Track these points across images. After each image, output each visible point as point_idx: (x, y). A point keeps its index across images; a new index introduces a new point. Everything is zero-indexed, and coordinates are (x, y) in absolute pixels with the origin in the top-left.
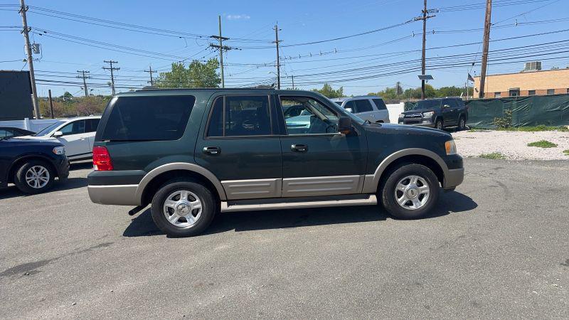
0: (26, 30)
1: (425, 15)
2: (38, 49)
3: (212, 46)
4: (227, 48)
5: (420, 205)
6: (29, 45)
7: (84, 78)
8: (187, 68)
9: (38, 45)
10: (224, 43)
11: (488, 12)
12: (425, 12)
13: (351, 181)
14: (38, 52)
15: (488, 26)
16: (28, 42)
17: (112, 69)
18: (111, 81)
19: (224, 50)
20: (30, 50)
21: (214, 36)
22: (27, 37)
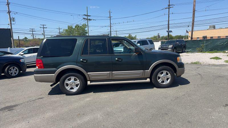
0: (9, 12)
1: (169, 7)
2: (14, 20)
3: (84, 19)
4: (90, 20)
5: (167, 82)
7: (33, 31)
8: (74, 27)
9: (14, 18)
10: (89, 18)
11: (194, 6)
12: (169, 5)
13: (140, 73)
15: (194, 11)
16: (10, 17)
17: (44, 28)
18: (43, 33)
20: (11, 20)
21: (85, 15)
22: (10, 15)
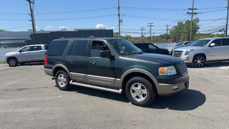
0: (119, 15)
2: (122, 21)
3: (188, 13)
4: (195, 14)
6: (119, 20)
7: (142, 30)
8: (184, 23)
9: (122, 20)
10: (194, 11)
13: (111, 80)
14: (122, 23)
16: (119, 19)
17: (151, 26)
18: (150, 31)
19: (194, 15)
20: (119, 22)
21: (189, 9)
22: (119, 17)
